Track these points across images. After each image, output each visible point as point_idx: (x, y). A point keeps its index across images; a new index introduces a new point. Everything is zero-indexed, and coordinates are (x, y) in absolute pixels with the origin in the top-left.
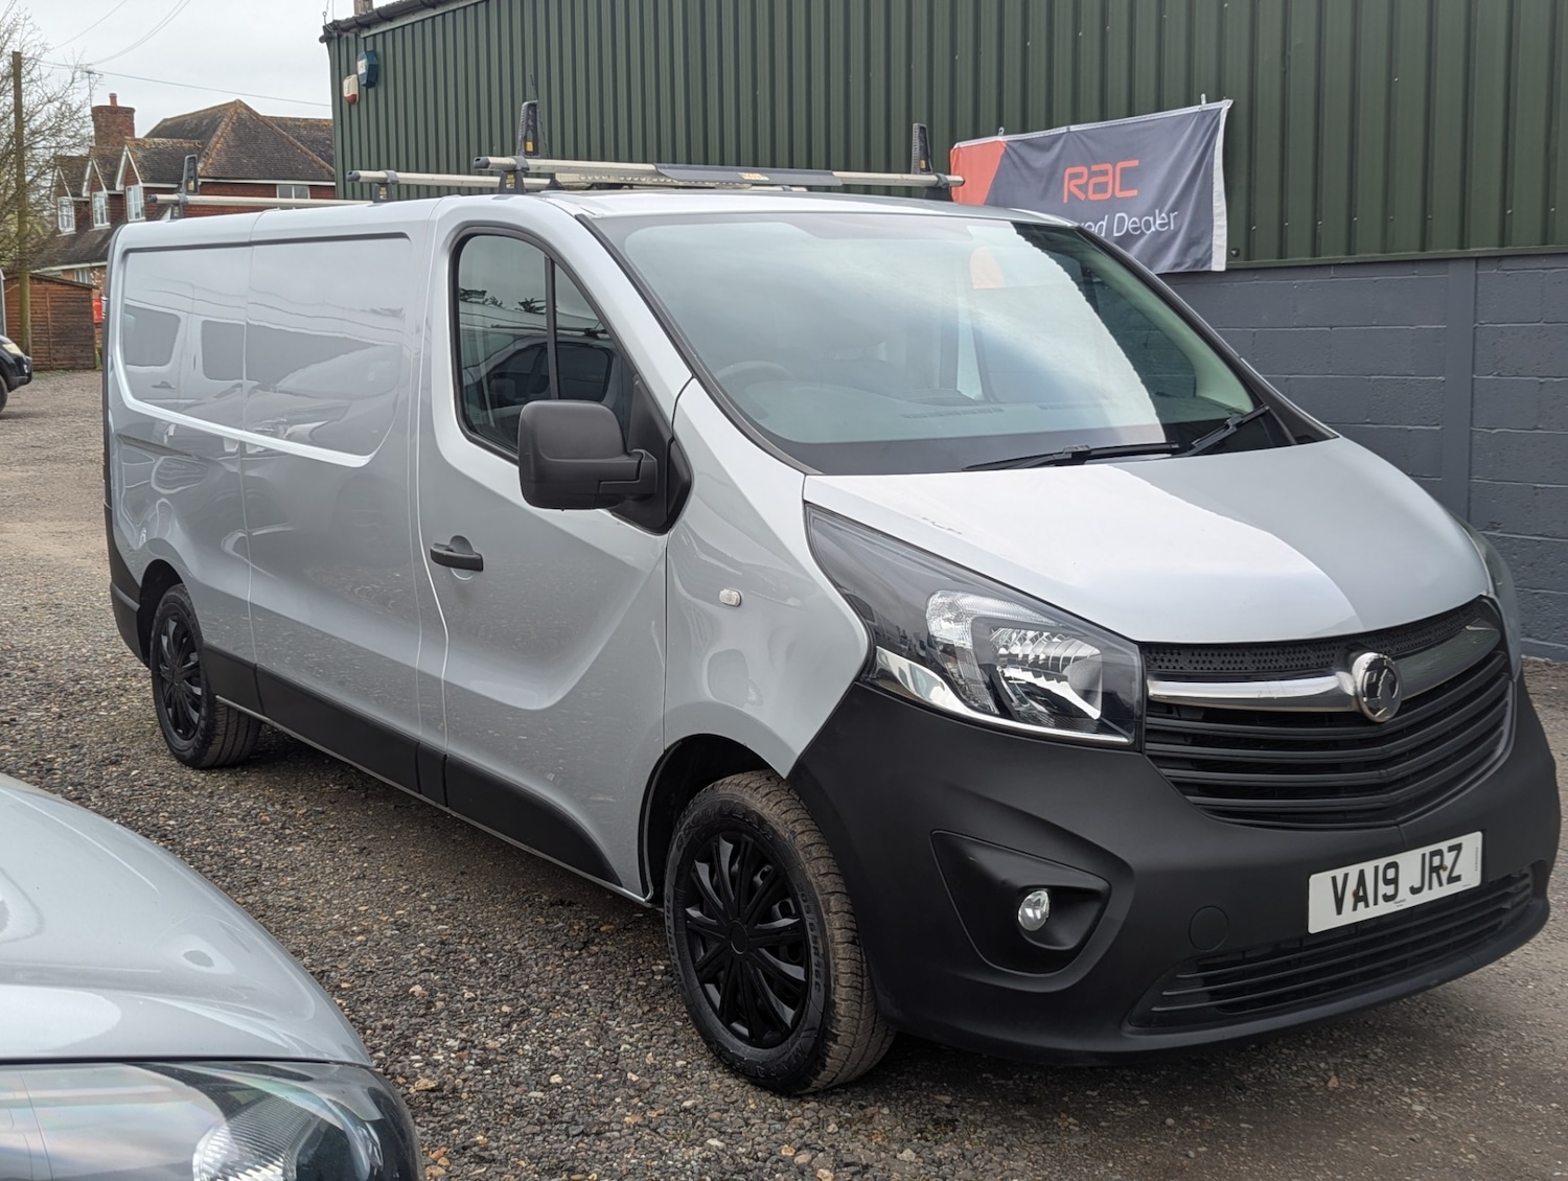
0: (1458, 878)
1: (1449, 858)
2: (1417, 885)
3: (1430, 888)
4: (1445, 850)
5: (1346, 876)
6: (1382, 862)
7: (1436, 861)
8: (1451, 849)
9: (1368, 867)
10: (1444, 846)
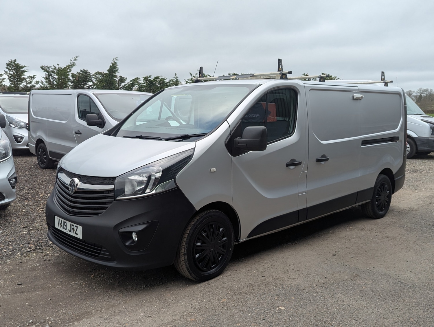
0: (77, 234)
1: (75, 228)
2: (70, 230)
3: (72, 232)
4: (75, 226)
5: (59, 219)
6: (65, 221)
7: (73, 227)
8: (76, 226)
9: (63, 220)
10: (75, 225)
